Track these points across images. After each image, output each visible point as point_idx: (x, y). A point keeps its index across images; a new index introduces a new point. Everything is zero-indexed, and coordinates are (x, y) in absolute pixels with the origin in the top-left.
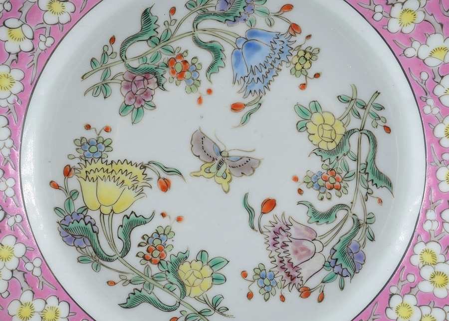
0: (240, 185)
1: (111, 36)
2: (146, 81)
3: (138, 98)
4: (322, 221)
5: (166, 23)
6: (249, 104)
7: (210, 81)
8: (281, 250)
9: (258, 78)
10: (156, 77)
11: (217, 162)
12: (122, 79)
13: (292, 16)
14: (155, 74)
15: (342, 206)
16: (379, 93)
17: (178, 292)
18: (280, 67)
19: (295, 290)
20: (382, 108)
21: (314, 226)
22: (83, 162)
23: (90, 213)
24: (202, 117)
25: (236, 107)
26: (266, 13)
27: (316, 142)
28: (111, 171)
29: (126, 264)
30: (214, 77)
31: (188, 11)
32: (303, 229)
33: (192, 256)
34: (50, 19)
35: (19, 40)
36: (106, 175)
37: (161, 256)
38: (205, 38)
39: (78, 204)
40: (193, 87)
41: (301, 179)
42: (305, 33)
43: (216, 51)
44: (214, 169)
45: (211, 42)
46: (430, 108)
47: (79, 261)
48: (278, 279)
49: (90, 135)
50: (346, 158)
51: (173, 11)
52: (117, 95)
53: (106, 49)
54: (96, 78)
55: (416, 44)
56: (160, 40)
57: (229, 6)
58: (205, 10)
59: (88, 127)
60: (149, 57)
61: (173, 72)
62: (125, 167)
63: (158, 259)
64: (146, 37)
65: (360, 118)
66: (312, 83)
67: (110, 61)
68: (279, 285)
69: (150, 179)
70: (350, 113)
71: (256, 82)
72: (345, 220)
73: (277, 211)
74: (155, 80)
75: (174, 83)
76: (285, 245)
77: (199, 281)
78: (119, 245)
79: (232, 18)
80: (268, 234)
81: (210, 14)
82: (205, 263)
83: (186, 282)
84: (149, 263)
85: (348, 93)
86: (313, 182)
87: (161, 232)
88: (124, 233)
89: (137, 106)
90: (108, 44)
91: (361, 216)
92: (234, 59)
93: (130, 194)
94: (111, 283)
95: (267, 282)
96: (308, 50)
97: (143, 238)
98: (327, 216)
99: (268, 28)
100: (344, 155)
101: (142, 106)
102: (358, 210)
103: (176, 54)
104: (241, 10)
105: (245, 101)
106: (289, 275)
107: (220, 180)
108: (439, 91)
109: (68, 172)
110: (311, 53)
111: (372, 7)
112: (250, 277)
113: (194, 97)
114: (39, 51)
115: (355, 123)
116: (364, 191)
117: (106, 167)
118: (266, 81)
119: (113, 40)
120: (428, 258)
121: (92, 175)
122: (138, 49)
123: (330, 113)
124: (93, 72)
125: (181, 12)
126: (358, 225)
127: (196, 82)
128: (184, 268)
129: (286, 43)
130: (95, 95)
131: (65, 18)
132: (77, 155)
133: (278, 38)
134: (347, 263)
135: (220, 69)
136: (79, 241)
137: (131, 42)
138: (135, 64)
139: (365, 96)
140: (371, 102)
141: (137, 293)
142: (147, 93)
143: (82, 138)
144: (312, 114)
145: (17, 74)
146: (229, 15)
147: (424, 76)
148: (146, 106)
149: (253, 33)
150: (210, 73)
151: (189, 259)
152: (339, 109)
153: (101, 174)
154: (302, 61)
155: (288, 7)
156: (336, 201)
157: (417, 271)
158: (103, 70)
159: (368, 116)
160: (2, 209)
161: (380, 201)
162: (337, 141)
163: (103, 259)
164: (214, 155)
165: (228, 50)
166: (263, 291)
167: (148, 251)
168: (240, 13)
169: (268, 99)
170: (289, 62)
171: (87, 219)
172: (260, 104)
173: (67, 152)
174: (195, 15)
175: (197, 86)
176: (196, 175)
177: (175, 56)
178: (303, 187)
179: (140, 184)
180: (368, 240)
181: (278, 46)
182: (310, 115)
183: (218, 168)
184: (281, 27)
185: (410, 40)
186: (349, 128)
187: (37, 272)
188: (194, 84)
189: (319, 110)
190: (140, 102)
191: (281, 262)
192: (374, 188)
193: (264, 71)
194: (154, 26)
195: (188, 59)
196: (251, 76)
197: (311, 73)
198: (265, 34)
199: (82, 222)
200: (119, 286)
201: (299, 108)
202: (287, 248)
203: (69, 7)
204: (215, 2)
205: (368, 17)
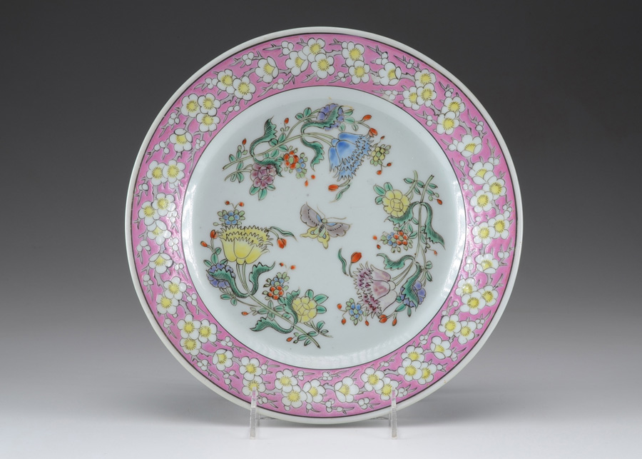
0: (336, 242)
1: (243, 139)
2: (268, 170)
3: (263, 182)
4: (394, 268)
5: (282, 129)
6: (341, 185)
7: (313, 169)
8: (365, 289)
9: (347, 167)
10: (275, 167)
11: (319, 227)
12: (251, 169)
13: (371, 123)
14: (275, 165)
15: (408, 257)
16: (433, 176)
17: (292, 319)
18: (363, 159)
19: (376, 317)
20: (436, 187)
21: (388, 271)
22: (224, 228)
23: (229, 264)
24: (308, 195)
25: (332, 188)
26: (352, 121)
27: (389, 212)
28: (243, 234)
29: (255, 300)
30: (316, 167)
31: (298, 121)
32: (380, 273)
33: (302, 294)
34: (203, 128)
35: (183, 143)
36: (241, 237)
37: (280, 294)
38: (310, 139)
39: (221, 257)
40: (301, 174)
41: (379, 238)
42: (380, 135)
43: (317, 148)
44: (317, 232)
45: (314, 142)
46: (468, 186)
47: (222, 298)
48: (363, 310)
49: (229, 209)
50: (411, 222)
51: (287, 121)
52: (248, 180)
53: (240, 148)
54: (233, 169)
55: (455, 142)
56: (278, 141)
57: (326, 116)
58: (310, 120)
59: (228, 203)
60: (270, 153)
61: (288, 164)
62: (254, 231)
63: (278, 296)
64: (268, 139)
65: (420, 194)
66: (386, 170)
67: (243, 156)
68: (364, 313)
69: (272, 239)
70: (413, 191)
71: (346, 170)
72: (410, 266)
73: (362, 261)
74: (275, 169)
75: (288, 171)
76: (368, 285)
77: (307, 311)
78: (250, 286)
79: (328, 125)
80: (356, 277)
81: (313, 123)
82: (311, 299)
83: (297, 312)
84: (271, 299)
85: (412, 177)
86: (387, 240)
87: (280, 276)
88: (254, 278)
89: (262, 188)
90: (241, 144)
91: (422, 264)
92: (330, 154)
93: (257, 250)
94: (245, 314)
95: (355, 311)
96: (382, 147)
97: (267, 281)
98: (398, 264)
99: (354, 132)
100: (409, 220)
101: (266, 188)
102: (420, 259)
103: (290, 151)
104: (335, 119)
105: (339, 184)
106: (371, 306)
107: (322, 239)
108: (472, 173)
109: (213, 235)
110: (384, 149)
111: (425, 117)
112: (344, 308)
113: (303, 180)
114: (195, 150)
115: (417, 198)
116: (424, 246)
117: (240, 231)
118: (353, 169)
119: (244, 142)
120: (467, 289)
121: (230, 237)
122: (263, 148)
123: (399, 191)
124: (231, 164)
125: (293, 122)
126: (420, 270)
127: (304, 171)
128: (296, 302)
129: (367, 142)
130: (232, 180)
131: (213, 128)
132: (220, 223)
133: (361, 139)
134: (413, 297)
135: (320, 161)
136: (221, 284)
137: (258, 143)
138: (260, 158)
139: (423, 178)
140: (428, 183)
141: (263, 320)
142: (269, 179)
143: (223, 211)
145: (181, 166)
146: (326, 123)
147: (462, 163)
148: (268, 188)
149: (343, 135)
150: (313, 164)
151: (300, 296)
152: (406, 188)
153: (237, 236)
154: (379, 154)
155: (368, 117)
156: (404, 253)
157: (460, 298)
158: (238, 163)
159: (426, 193)
160: (171, 259)
161: (436, 253)
162: (404, 210)
163: (238, 296)
164: (317, 222)
165: (326, 148)
166: (353, 318)
167: (271, 290)
168: (334, 122)
169: (355, 182)
170: (369, 155)
171: (227, 268)
172: (349, 185)
173: (213, 221)
174: (302, 123)
175: (304, 173)
176: (304, 236)
177: (288, 153)
178: (381, 244)
179: (264, 243)
180: (427, 281)
181: (361, 145)
182: (385, 192)
183: (320, 231)
184: (363, 131)
185: (451, 139)
186: (412, 202)
187: (194, 303)
188: (302, 172)
189: (391, 189)
190: (264, 185)
191: (366, 297)
192: (431, 243)
193: (352, 162)
194: (274, 132)
195: (298, 154)
196: (343, 165)
197: (385, 163)
198: (352, 136)
199: (224, 270)
200: (250, 315)
201: (377, 188)
202: (370, 287)
203: (216, 120)
204: (316, 114)
205: (423, 123)
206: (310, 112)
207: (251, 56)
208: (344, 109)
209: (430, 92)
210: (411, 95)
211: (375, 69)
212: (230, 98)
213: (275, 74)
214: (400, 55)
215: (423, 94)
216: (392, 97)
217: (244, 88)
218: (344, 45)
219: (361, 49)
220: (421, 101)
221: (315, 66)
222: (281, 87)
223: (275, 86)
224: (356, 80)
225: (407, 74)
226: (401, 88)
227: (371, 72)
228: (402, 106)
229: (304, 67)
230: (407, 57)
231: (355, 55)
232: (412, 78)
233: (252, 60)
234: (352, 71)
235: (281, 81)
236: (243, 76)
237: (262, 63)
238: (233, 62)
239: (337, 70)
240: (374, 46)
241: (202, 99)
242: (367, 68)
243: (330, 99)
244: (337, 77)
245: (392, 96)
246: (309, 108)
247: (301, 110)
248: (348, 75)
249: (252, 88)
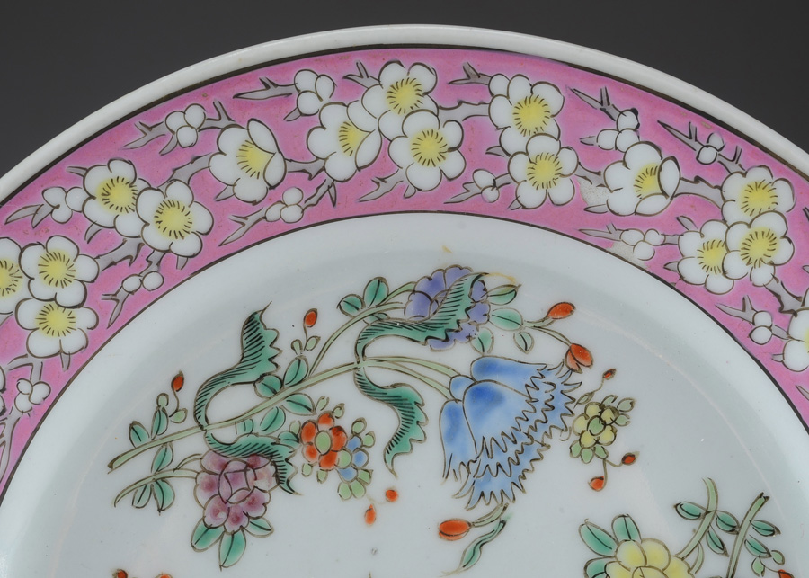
1: (175, 373)
2: (250, 473)
3: (232, 511)
5: (296, 345)
6: (479, 522)
7: (392, 471)
9: (499, 466)
10: (274, 464)
12: (199, 469)
13: (573, 328)
14: (271, 456)
16: (767, 498)
18: (547, 441)
20: (774, 531)
24: (374, 552)
25: (450, 530)
26: (514, 321)
30: (400, 462)
31: (344, 319)
34: (42, 345)
38: (382, 377)
40: (355, 484)
42: (600, 366)
43: (405, 406)
45: (395, 386)
51: (311, 317)
52: (187, 504)
53: (163, 401)
54: (141, 467)
56: (282, 382)
57: (435, 306)
58: (382, 316)
59: (122, 575)
60: (257, 419)
61: (312, 453)
64: (252, 375)
65: (725, 553)
66: (620, 478)
67: (173, 428)
70: (704, 542)
71: (494, 472)
74: (272, 469)
75: (314, 477)
79: (440, 334)
81: (392, 325)
85: (699, 498)
89: (230, 527)
90: (168, 390)
92: (445, 424)
96: (608, 403)
99: (520, 356)
101: (242, 528)
103: (319, 412)
104: (461, 315)
105: (471, 516)
110: (614, 410)
111: (749, 315)
113: (360, 505)
114: (15, 415)
115: (715, 566)
118: (517, 471)
119: (178, 382)
122: (232, 402)
123: (659, 542)
124: (134, 452)
125: (330, 321)
127: (362, 474)
129: (560, 387)
130: (138, 504)
131: (73, 342)
133: (543, 377)
135: (415, 445)
137: (219, 387)
138: (227, 435)
139: (735, 503)
140: (749, 518)
142: (254, 500)
144: (619, 544)
146: (433, 327)
148: (250, 528)
149: (486, 365)
150: (392, 453)
152: (679, 533)
154: (596, 427)
155: (564, 309)
158: (156, 449)
159: (743, 547)
165: (433, 403)
168: (458, 322)
169: (522, 512)
170: (566, 429)
172: (504, 523)
174: (359, 328)
175: (364, 484)
177: (315, 418)
181: (542, 395)
182: (614, 546)
184: (548, 351)
186: (701, 576)
188: (358, 479)
189: (635, 536)
190: (238, 520)
193: (512, 449)
194: (270, 352)
195: (345, 422)
196: (484, 460)
197: (616, 453)
198: (515, 367)
201: (590, 531)
203: (85, 318)
204: (403, 298)
205: (741, 335)
206: (384, 292)
207: (195, 115)
208: (491, 283)
209: (772, 238)
210: (708, 246)
211: (595, 164)
212: (129, 249)
213: (275, 174)
214: (679, 121)
215: (746, 246)
216: (644, 252)
217: (174, 219)
218: (498, 85)
219: (553, 99)
220: (737, 266)
221: (400, 151)
222: (292, 214)
223: (273, 213)
224: (530, 196)
225: (697, 180)
226: (675, 224)
227: (581, 171)
228: (672, 278)
229: (366, 154)
230: (699, 125)
231: (533, 117)
232: (714, 194)
233: (200, 129)
234: (519, 167)
235: (292, 196)
236: (171, 181)
237: (232, 140)
238: (137, 138)
239: (472, 166)
240: (593, 90)
241: (33, 256)
242: (568, 160)
243: (446, 250)
244: (473, 187)
245: (644, 246)
246: (380, 280)
247: (356, 285)
248: (507, 179)
249: (201, 220)
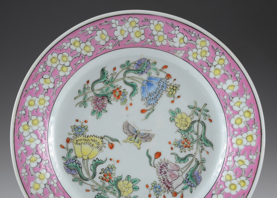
0: (145, 146)
1: (87, 80)
2: (103, 100)
3: (99, 108)
4: (182, 162)
5: (112, 74)
6: (149, 110)
7: (131, 100)
8: (164, 175)
9: (153, 98)
10: (107, 98)
11: (134, 136)
12: (92, 99)
13: (168, 71)
14: (107, 97)
15: (191, 155)
16: (206, 104)
17: (117, 194)
18: (162, 93)
19: (170, 193)
20: (208, 111)
21: (178, 164)
22: (75, 136)
23: (78, 159)
24: (128, 116)
25: (143, 111)
26: (156, 69)
27: (178, 126)
28: (88, 140)
29: (94, 182)
30: (133, 98)
31: (121, 69)
32: (173, 166)
33: (124, 178)
34: (62, 74)
35: (49, 83)
36: (85, 142)
37: (110, 178)
38: (129, 81)
39: (73, 155)
40: (124, 102)
41: (172, 143)
42: (173, 78)
43: (134, 86)
44: (133, 139)
45: (132, 82)
46: (229, 111)
47: (73, 181)
48: (162, 188)
49: (78, 124)
50: (192, 133)
51: (115, 69)
52: (90, 106)
53: (85, 86)
54: (81, 99)
55: (221, 83)
56: (109, 82)
57: (140, 66)
58: (129, 68)
59: (77, 121)
60: (104, 89)
61: (115, 96)
62: (94, 138)
63: (109, 179)
64: (103, 80)
65: (198, 115)
66: (177, 100)
67: (87, 91)
68: (163, 191)
69: (105, 143)
70: (194, 113)
71: (152, 99)
72: (192, 161)
73: (162, 157)
74: (107, 99)
75: (115, 100)
76: (165, 173)
77: (127, 189)
78: (91, 173)
79: (141, 72)
80: (158, 168)
81: (131, 70)
82: (130, 181)
83: (121, 190)
84: (104, 181)
85: (193, 104)
86: (177, 144)
87: (110, 167)
88: (93, 168)
89: (99, 111)
90: (86, 83)
91: (199, 160)
92: (142, 90)
93: (96, 150)
94: (88, 191)
95: (157, 189)
96: (174, 86)
97: (102, 170)
98: (184, 159)
99: (157, 76)
100: (191, 132)
101: (101, 111)
102: (198, 157)
103: (116, 88)
104: (145, 68)
105: (147, 109)
106: (167, 186)
107: (136, 144)
108: (232, 104)
109: (68, 141)
110: (176, 87)
111: (202, 67)
112: (150, 187)
113: (125, 106)
114: (56, 88)
115: (196, 118)
116: (200, 148)
117: (85, 138)
119: (88, 82)
120: (228, 178)
121: (79, 142)
122: (99, 86)
123: (185, 113)
124: (79, 96)
125: (118, 69)
126: (198, 163)
127: (125, 100)
128: (120, 183)
129: (165, 82)
130: (80, 106)
131: (68, 73)
132: (72, 133)
133: (161, 80)
134: (194, 181)
135: (136, 94)
136: (73, 172)
137: (96, 83)
138: (98, 92)
139: (200, 106)
140: (203, 108)
141: (99, 195)
142: (103, 105)
143: (75, 125)
144: (177, 114)
145: (47, 98)
146: (139, 70)
147: (225, 97)
148: (103, 111)
149: (150, 78)
150: (131, 96)
151: (122, 180)
152: (189, 112)
153: (83, 141)
154: (172, 90)
155: (166, 67)
156: (188, 153)
157: (224, 183)
158: (83, 96)
159: (202, 115)
160: (41, 157)
161: (208, 153)
162: (188, 126)
163: (84, 180)
164: (133, 132)
165: (139, 86)
166: (156, 194)
167: (104, 176)
168: (144, 70)
169: (157, 107)
170: (166, 91)
171: (77, 162)
172: (154, 110)
173: (68, 132)
174: (124, 71)
175: (125, 102)
176: (125, 141)
177: (116, 89)
178: (173, 146)
179: (100, 146)
180: (202, 171)
181: (161, 84)
182: (176, 114)
183: (135, 138)
184: (162, 75)
185: (219, 82)
186: (193, 120)
187: (55, 185)
188: (124, 101)
189: (180, 112)
190: (100, 109)
191: (164, 180)
192: (205, 147)
193: (155, 95)
194: (107, 76)
195: (122, 90)
196: (150, 97)
197: (176, 96)
198: (155, 79)
199: (74, 163)
200: (91, 192)
201: (171, 112)
202: (166, 174)
203: (70, 69)
204: (133, 65)
205: (201, 71)
206: (129, 64)
207: (92, 28)
208: (151, 62)
209: (206, 52)
210: (194, 53)
211: (171, 37)
212: (79, 55)
213: (107, 40)
214: (187, 28)
215: (201, 53)
216: (181, 55)
217: (87, 49)
218: (151, 22)
219: (162, 24)
220: (199, 57)
221: (132, 35)
222: (111, 48)
223: (107, 48)
224: (158, 44)
225: (191, 40)
226: (187, 49)
227: (168, 39)
228: (187, 60)
229: (125, 36)
230: (191, 30)
231: (158, 28)
232: (194, 43)
233: (93, 31)
234: (156, 38)
235: (111, 44)
236: (87, 41)
237: (99, 33)
238: (80, 32)
239: (147, 38)
240: (170, 22)
241: (60, 56)
242: (166, 36)
243: (142, 55)
244: (147, 42)
245: (181, 54)
246: (129, 61)
247: (124, 62)
248: (153, 40)
249: (93, 49)
